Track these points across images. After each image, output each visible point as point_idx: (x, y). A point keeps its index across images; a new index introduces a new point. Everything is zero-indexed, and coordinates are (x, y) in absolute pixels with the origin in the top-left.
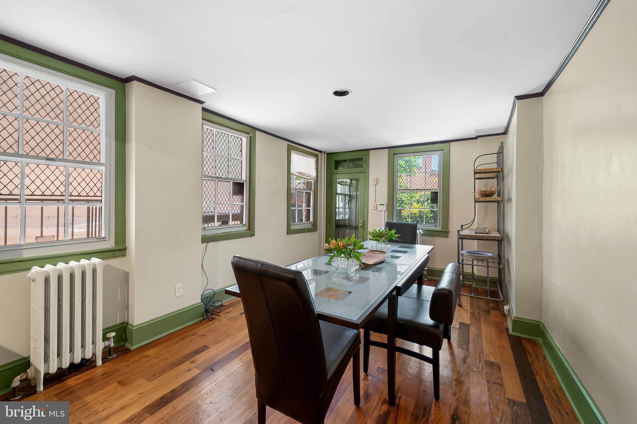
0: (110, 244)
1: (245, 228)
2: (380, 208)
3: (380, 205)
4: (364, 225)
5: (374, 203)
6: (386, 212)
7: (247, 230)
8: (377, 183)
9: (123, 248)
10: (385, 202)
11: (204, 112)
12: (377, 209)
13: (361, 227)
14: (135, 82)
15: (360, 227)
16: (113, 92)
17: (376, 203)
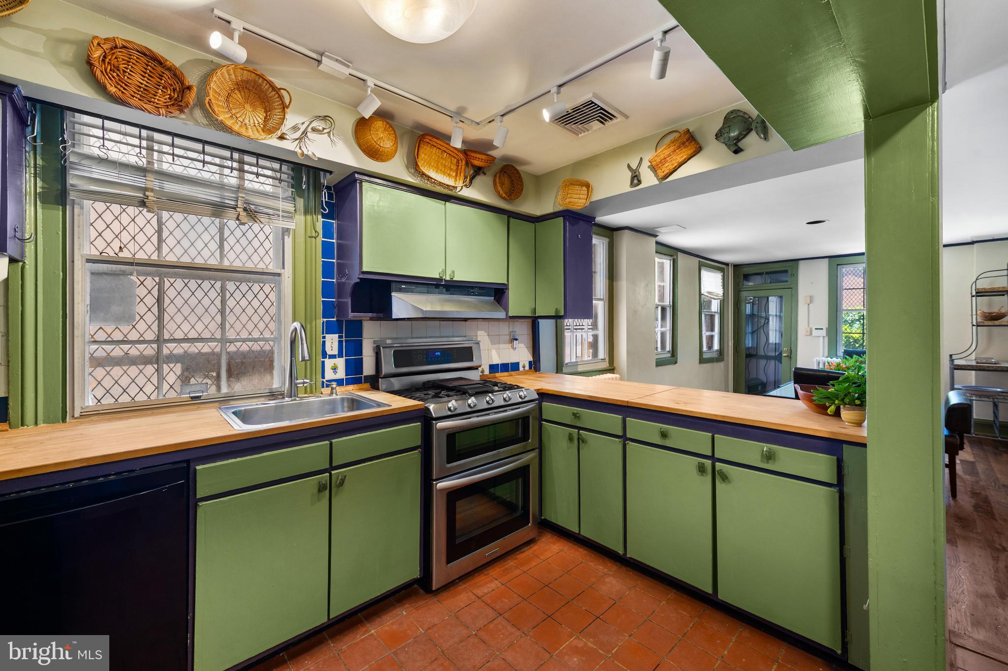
0: (605, 365)
1: (669, 355)
2: (815, 333)
3: (816, 329)
4: (791, 354)
5: (807, 326)
6: (826, 339)
7: (671, 357)
8: (811, 302)
9: (612, 368)
10: (825, 325)
11: (657, 245)
12: (811, 334)
13: (786, 358)
14: (627, 231)
15: (785, 356)
16: (607, 240)
17: (810, 326)
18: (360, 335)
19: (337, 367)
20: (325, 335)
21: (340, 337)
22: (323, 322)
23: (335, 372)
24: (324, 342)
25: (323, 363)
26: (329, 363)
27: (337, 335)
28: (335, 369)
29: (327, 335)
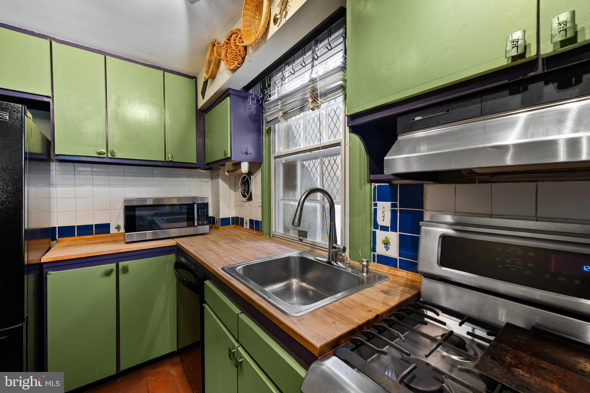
18: (421, 204)
19: (390, 242)
20: (376, 202)
21: (393, 206)
22: (375, 187)
23: (387, 248)
24: (375, 210)
25: (374, 233)
26: (381, 235)
27: (389, 203)
28: (386, 243)
29: (378, 203)
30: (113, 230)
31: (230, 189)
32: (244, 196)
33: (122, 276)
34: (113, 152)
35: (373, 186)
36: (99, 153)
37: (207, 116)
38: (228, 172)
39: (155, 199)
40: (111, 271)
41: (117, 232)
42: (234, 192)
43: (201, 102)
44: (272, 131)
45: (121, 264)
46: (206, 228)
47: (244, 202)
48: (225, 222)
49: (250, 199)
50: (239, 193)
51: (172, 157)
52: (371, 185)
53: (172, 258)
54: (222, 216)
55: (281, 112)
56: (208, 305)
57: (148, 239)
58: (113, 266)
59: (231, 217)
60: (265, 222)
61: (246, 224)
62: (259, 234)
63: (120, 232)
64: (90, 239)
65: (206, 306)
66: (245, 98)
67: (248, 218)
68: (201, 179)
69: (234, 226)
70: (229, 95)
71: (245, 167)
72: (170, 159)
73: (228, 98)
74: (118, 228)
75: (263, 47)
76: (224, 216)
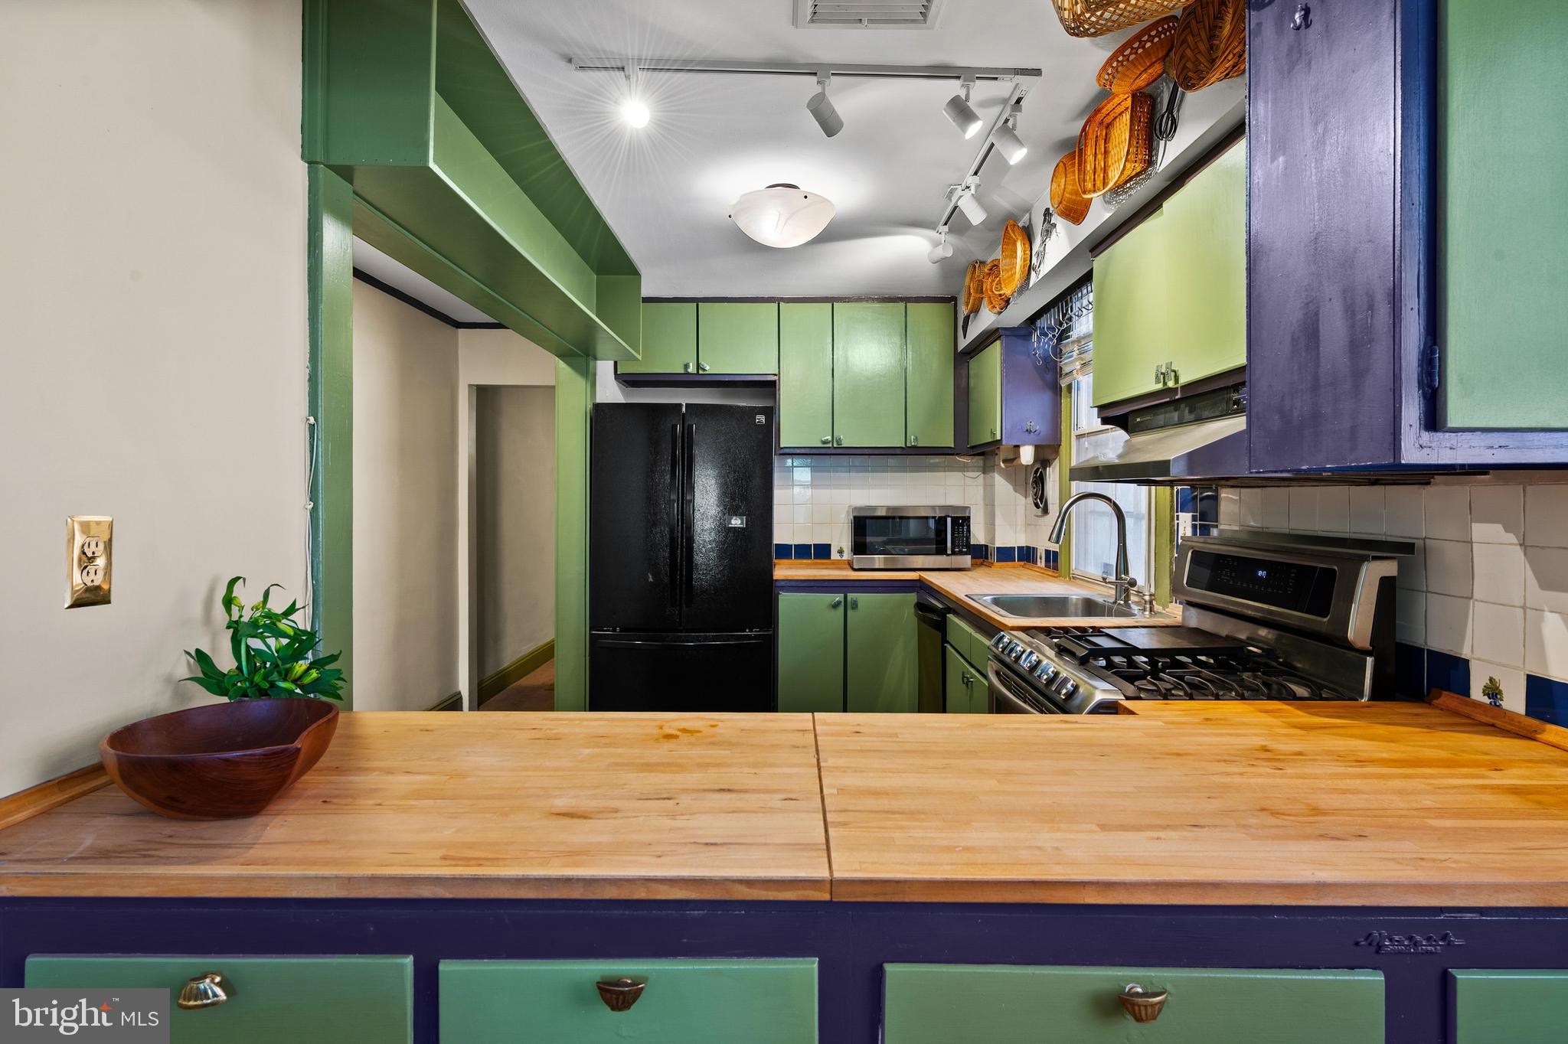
20: (1178, 513)
24: (1178, 526)
27: (1190, 515)
29: (1180, 514)
30: (835, 556)
31: (1016, 491)
32: (1037, 506)
33: (850, 612)
34: (840, 439)
35: (1175, 490)
36: (824, 442)
37: (973, 363)
38: (1004, 461)
39: (889, 508)
40: (839, 603)
41: (839, 558)
42: (1024, 499)
43: (963, 344)
44: (1073, 390)
45: (850, 596)
46: (966, 560)
47: (1037, 516)
48: (1006, 554)
49: (1046, 511)
50: (1030, 500)
51: (916, 439)
52: (1172, 489)
53: (912, 598)
54: (999, 544)
55: (1077, 363)
56: (951, 645)
57: (877, 567)
58: (839, 597)
59: (1016, 546)
60: (1063, 552)
61: (1041, 559)
62: (1056, 575)
63: (843, 558)
64: (808, 564)
65: (948, 646)
66: (1027, 336)
67: (1044, 548)
68: (966, 474)
69: (1022, 563)
70: (998, 338)
71: (1027, 455)
72: (913, 444)
73: (998, 343)
74: (841, 552)
75: (1027, 295)
76: (1004, 544)
